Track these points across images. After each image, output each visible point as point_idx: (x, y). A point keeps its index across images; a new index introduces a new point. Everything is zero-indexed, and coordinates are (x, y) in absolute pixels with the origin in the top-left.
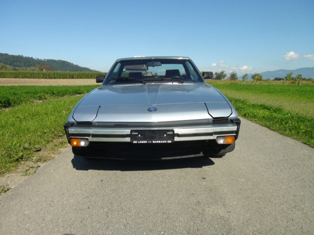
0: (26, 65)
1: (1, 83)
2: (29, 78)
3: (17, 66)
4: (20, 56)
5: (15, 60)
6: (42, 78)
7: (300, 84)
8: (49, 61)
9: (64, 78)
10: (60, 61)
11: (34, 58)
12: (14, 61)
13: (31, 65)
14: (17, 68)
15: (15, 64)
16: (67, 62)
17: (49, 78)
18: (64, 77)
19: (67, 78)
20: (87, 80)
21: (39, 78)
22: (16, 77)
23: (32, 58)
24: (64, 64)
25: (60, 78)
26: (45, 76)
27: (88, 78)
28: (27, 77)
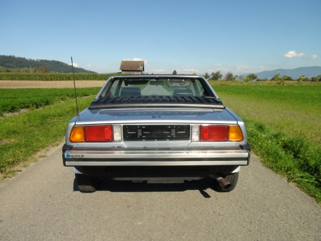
0: (18, 65)
1: (3, 85)
2: (26, 80)
3: (9, 67)
4: (11, 56)
5: (7, 60)
6: (39, 80)
7: (285, 85)
8: (42, 61)
9: (61, 80)
10: (54, 61)
11: (26, 58)
12: (6, 62)
13: (23, 66)
14: (10, 69)
15: (7, 64)
16: (61, 62)
17: (46, 80)
18: (61, 78)
19: (63, 80)
20: (84, 81)
21: (35, 80)
22: (12, 80)
23: (24, 59)
24: (57, 65)
25: (57, 80)
26: (42, 78)
27: (85, 80)
28: (24, 79)
